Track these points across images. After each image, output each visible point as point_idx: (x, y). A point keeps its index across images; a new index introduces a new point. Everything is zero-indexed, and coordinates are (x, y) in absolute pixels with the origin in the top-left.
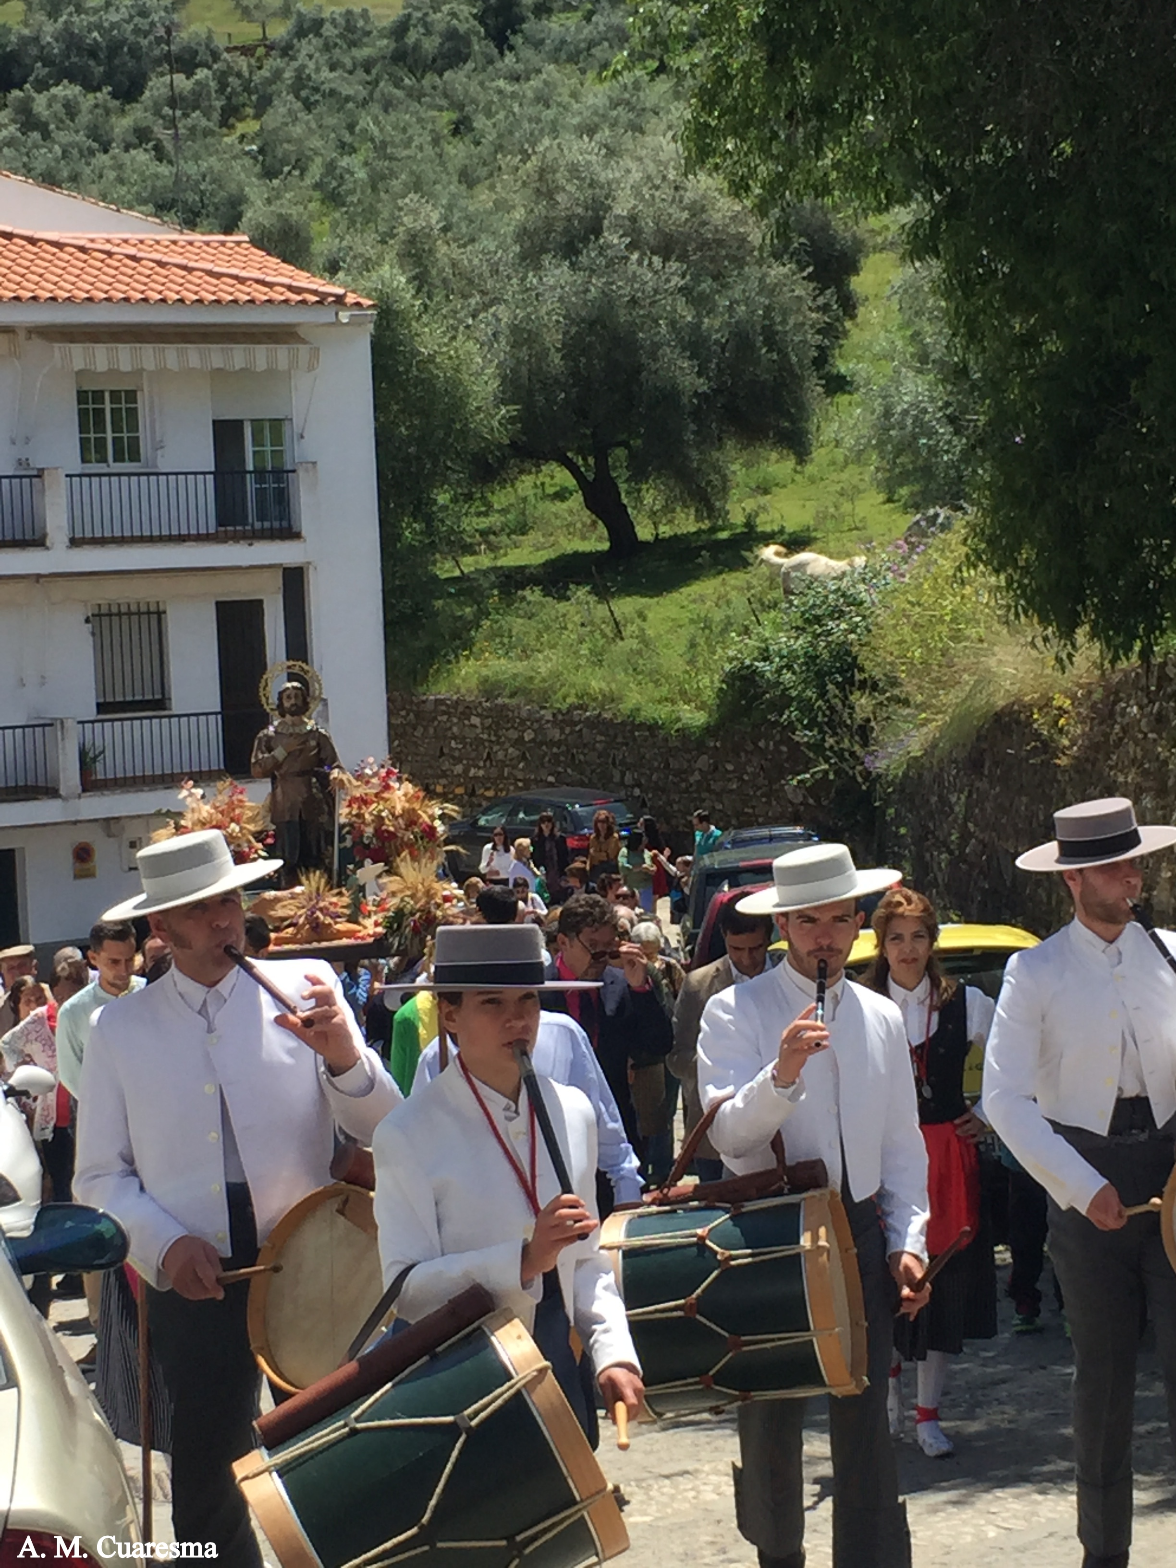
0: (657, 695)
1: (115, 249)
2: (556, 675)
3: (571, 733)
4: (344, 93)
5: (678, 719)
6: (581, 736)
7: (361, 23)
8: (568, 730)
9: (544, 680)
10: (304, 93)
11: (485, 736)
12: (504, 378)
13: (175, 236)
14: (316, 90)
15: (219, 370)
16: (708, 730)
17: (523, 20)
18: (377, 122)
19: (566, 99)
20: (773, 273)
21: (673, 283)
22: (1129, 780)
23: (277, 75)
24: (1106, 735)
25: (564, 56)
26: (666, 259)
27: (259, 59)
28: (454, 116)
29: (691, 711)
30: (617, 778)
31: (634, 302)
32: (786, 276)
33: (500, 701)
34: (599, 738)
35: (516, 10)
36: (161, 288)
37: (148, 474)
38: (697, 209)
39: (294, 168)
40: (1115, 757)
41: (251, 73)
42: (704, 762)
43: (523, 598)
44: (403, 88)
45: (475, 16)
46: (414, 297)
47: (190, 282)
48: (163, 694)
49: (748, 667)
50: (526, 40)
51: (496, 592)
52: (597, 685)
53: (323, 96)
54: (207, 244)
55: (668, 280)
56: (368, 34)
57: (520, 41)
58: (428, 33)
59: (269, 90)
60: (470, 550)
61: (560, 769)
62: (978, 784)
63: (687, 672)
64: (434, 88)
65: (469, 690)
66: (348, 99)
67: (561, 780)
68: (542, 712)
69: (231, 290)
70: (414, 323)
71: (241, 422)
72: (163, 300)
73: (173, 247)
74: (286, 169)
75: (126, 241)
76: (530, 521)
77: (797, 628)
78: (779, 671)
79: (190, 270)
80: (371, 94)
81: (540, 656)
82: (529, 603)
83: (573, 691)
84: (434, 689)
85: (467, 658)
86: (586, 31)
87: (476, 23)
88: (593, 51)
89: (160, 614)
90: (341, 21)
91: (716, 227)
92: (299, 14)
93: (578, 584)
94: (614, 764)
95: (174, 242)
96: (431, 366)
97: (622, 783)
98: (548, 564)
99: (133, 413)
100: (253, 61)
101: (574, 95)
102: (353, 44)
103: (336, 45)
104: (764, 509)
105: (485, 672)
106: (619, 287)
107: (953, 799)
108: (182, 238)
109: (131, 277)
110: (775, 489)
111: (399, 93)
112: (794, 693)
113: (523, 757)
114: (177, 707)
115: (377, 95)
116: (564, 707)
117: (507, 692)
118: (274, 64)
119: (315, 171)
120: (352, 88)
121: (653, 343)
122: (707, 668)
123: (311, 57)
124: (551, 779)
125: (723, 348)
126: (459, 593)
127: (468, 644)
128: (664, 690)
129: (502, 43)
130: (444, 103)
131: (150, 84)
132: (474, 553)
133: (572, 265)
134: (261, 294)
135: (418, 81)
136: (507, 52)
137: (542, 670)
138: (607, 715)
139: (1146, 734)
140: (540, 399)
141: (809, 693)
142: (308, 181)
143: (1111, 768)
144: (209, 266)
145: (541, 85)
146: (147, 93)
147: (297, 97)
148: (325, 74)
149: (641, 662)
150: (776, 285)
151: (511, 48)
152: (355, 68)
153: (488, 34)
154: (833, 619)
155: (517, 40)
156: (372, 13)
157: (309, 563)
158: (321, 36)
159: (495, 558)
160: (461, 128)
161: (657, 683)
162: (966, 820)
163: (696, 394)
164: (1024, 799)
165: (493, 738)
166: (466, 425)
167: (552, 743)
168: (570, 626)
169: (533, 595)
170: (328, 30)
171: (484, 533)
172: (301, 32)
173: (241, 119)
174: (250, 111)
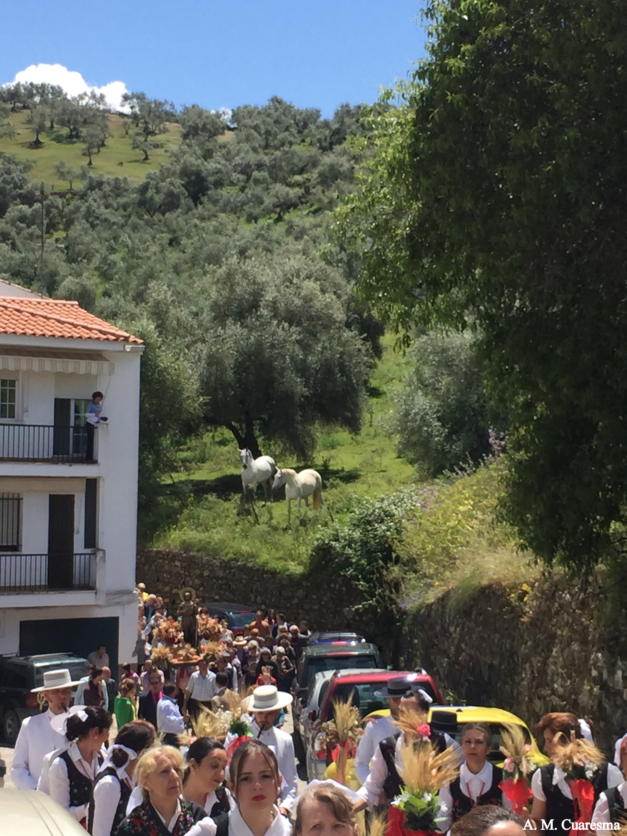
0: (277, 556)
1: (9, 305)
2: (222, 541)
3: (230, 573)
4: (112, 221)
5: (288, 570)
6: (235, 575)
7: (122, 185)
8: (228, 572)
9: (216, 544)
10: (91, 220)
11: (183, 572)
12: (202, 381)
13: (39, 300)
14: (97, 218)
15: (60, 372)
16: (303, 576)
17: (208, 189)
18: (130, 237)
19: (231, 232)
20: (345, 335)
21: (293, 338)
22: (564, 633)
23: (77, 209)
24: (549, 608)
25: (228, 209)
26: (290, 325)
27: (67, 200)
28: (170, 236)
29: (295, 566)
30: (253, 598)
31: (273, 346)
32: (352, 337)
33: (192, 554)
34: (244, 577)
35: (205, 183)
36: (33, 328)
37: (19, 425)
38: (308, 300)
39: (84, 258)
40: (555, 620)
41: (63, 207)
42: (300, 593)
43: (207, 499)
44: (143, 220)
45: (183, 185)
46: (158, 336)
47: (48, 325)
48: (18, 542)
49: (327, 544)
50: (209, 199)
51: (192, 495)
52: (245, 548)
53: (101, 222)
54: (56, 305)
55: (292, 336)
56: (126, 190)
57: (206, 199)
58: (158, 192)
59: (73, 216)
60: (175, 469)
61: (222, 592)
62: (467, 623)
63: (294, 544)
64: (160, 221)
65: (176, 547)
66: (114, 223)
67: (222, 599)
68: (214, 561)
69: (69, 330)
70: (157, 350)
71: (69, 400)
72: (34, 334)
73: (38, 305)
74: (79, 259)
75: (13, 301)
76: (207, 456)
77: (354, 525)
78: (344, 547)
79: (48, 319)
80: (126, 222)
81: (215, 531)
82: (209, 502)
83: (232, 551)
84: (156, 545)
85: (175, 529)
86: (241, 197)
87: (183, 189)
88: (244, 207)
89: (19, 500)
90: (112, 183)
91: (317, 310)
92: (90, 178)
93: (235, 493)
94: (252, 591)
95: (39, 303)
96: (165, 374)
97: (255, 602)
98: (218, 480)
99: (13, 392)
100: (65, 201)
101: (235, 230)
102: (118, 195)
103: (110, 196)
104: (332, 457)
105: (184, 537)
106: (266, 338)
107: (452, 629)
108: (44, 301)
109: (17, 321)
110: (339, 447)
111: (141, 222)
112: (354, 560)
113: (202, 585)
114: (24, 551)
115: (130, 222)
116: (226, 559)
117: (196, 549)
118: (76, 203)
119: (96, 261)
120: (117, 218)
121: (282, 368)
122: (305, 543)
123: (95, 201)
124: (217, 597)
125: (317, 372)
126: (172, 493)
127: (176, 522)
128: (281, 554)
129: (196, 200)
130: (165, 229)
131: (9, 209)
132: (177, 471)
133: (242, 324)
134: (85, 334)
135: (152, 217)
136: (199, 205)
137: (216, 538)
138: (250, 565)
139: (574, 610)
140: (220, 394)
141: (363, 562)
142: (92, 266)
143: (553, 626)
144: (58, 317)
145: (217, 224)
146: (7, 214)
147: (87, 221)
148: (102, 209)
149: (269, 537)
150: (347, 341)
151: (201, 203)
152: (118, 208)
153: (189, 194)
154: (378, 523)
155: (205, 199)
156: (129, 179)
157: (100, 477)
158: (101, 190)
159: (189, 475)
160: (173, 242)
161: (277, 549)
162: (460, 642)
163: (303, 396)
164: (498, 635)
165: (187, 573)
166: (181, 405)
167: (218, 578)
168: (231, 516)
169: (212, 498)
170: (107, 188)
171: (184, 461)
172: (91, 188)
173: (56, 230)
174: (61, 226)
